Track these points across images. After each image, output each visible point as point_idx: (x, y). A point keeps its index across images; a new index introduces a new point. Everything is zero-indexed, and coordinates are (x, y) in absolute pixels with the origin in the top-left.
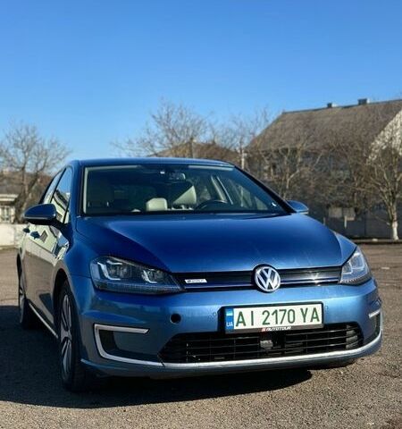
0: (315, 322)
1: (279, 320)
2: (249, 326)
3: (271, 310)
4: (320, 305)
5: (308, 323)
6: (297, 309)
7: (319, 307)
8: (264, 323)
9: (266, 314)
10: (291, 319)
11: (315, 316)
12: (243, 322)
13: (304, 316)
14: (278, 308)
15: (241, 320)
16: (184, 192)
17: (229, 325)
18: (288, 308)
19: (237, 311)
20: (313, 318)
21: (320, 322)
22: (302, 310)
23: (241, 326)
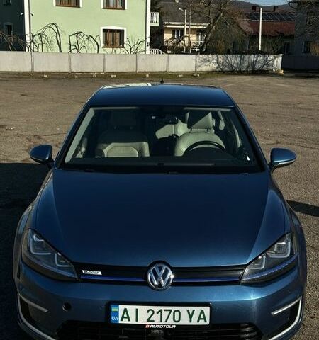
0: (202, 323)
1: (164, 319)
2: (133, 321)
3: (156, 309)
4: (208, 308)
5: (194, 322)
6: (183, 309)
7: (207, 310)
8: (148, 320)
9: (151, 312)
10: (177, 319)
11: (202, 317)
12: (128, 318)
13: (191, 317)
14: (163, 308)
15: (125, 315)
16: (201, 119)
17: (114, 319)
18: (173, 308)
19: (122, 308)
20: (199, 319)
21: (208, 323)
22: (188, 311)
23: (125, 321)
